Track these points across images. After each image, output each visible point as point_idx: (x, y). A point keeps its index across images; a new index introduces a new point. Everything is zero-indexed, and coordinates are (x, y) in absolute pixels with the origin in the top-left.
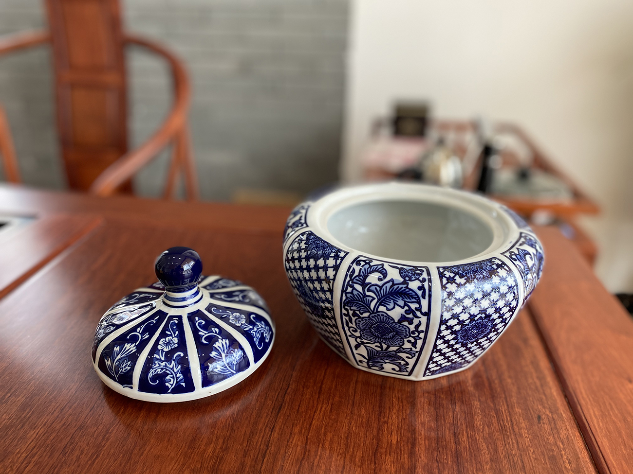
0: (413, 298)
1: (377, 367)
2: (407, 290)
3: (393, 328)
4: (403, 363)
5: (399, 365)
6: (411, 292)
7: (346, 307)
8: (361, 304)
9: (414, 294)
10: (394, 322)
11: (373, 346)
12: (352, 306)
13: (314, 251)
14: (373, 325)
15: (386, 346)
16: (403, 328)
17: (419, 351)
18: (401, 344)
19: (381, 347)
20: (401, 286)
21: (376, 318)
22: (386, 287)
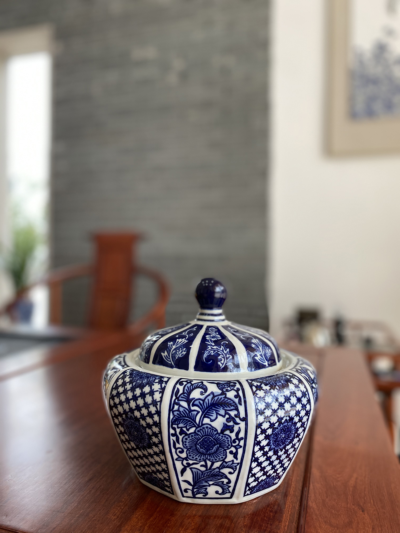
0: (232, 406)
1: (201, 493)
2: (226, 399)
3: (217, 440)
4: (225, 481)
5: (221, 485)
6: (229, 401)
7: (174, 426)
8: (187, 420)
9: (232, 402)
10: (218, 433)
11: (197, 466)
12: (179, 423)
13: (138, 381)
14: (198, 440)
15: (211, 463)
16: (225, 438)
17: (240, 462)
18: (224, 457)
19: (206, 466)
20: (220, 397)
21: (201, 431)
22: (208, 400)
